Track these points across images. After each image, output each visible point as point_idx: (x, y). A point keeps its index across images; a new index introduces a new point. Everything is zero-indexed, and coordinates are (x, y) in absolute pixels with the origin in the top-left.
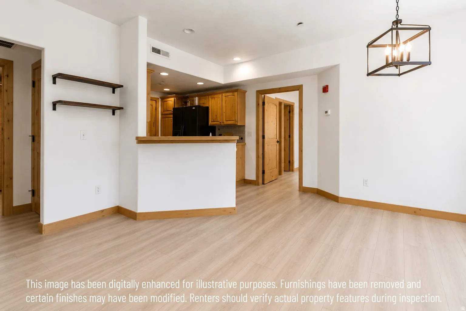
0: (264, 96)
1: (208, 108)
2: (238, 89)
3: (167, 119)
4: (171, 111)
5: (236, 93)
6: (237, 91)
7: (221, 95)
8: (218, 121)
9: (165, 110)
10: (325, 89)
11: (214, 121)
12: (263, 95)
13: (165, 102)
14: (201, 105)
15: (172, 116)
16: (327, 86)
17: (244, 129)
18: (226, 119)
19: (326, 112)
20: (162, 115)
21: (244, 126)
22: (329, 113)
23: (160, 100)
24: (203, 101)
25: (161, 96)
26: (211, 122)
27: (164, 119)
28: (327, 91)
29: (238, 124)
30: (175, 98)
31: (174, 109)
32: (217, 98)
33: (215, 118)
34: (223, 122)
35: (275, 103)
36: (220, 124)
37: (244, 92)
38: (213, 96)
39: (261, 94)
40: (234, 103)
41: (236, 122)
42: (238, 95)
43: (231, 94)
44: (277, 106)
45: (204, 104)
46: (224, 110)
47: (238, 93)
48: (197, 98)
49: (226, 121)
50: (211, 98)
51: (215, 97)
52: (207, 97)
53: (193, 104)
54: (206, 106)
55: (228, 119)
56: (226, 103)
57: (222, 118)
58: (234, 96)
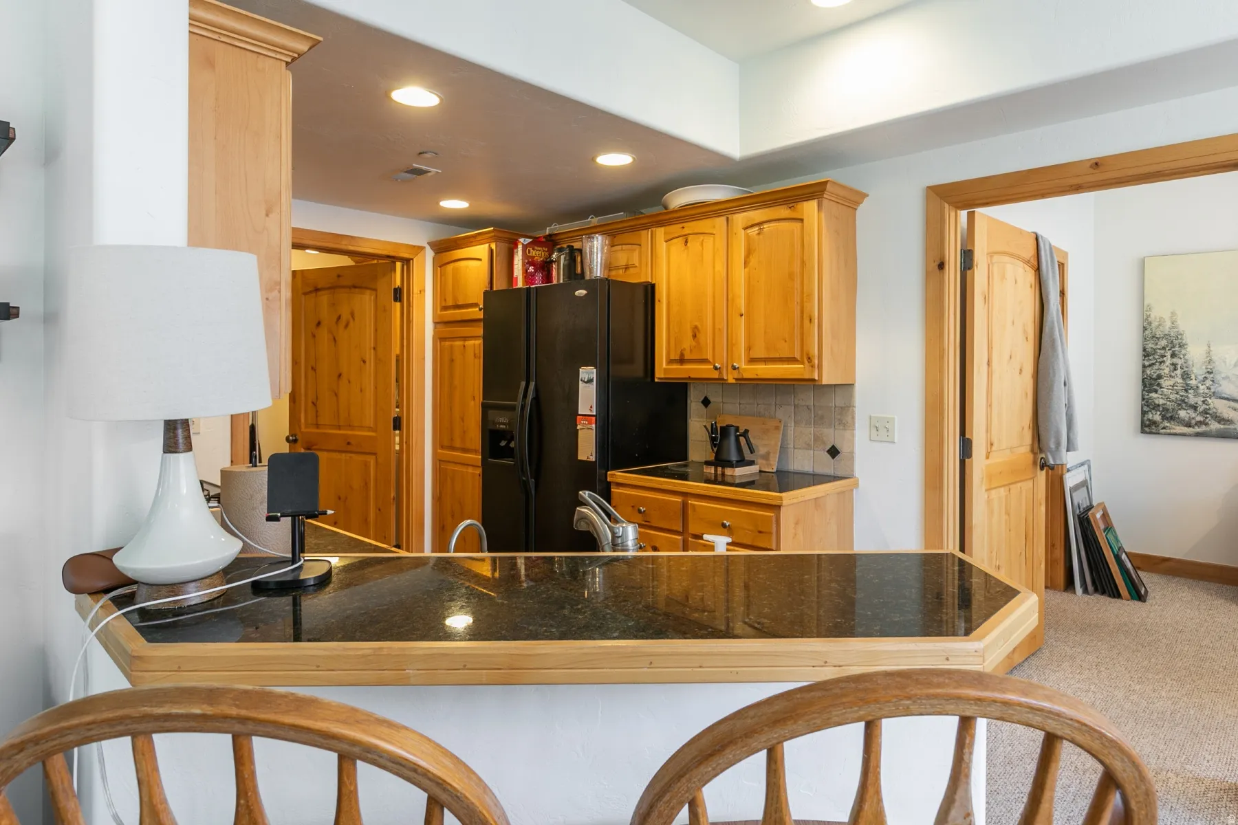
0: (971, 217)
1: (649, 290)
2: (826, 183)
3: (459, 343)
4: (476, 305)
5: (810, 208)
6: (815, 192)
7: (721, 221)
8: (705, 361)
9: (450, 303)
11: (682, 361)
12: (963, 214)
13: (452, 265)
14: (619, 276)
15: (479, 330)
17: (851, 396)
18: (749, 349)
20: (436, 323)
21: (850, 387)
23: (429, 254)
24: (622, 258)
25: (433, 239)
26: (670, 361)
27: (447, 343)
29: (825, 382)
30: (493, 246)
31: (489, 295)
32: (701, 237)
33: (688, 343)
34: (734, 368)
35: (1029, 253)
36: (715, 375)
37: (853, 200)
38: (675, 229)
39: (949, 204)
40: (803, 263)
41: (813, 372)
42: (823, 215)
43: (783, 212)
44: (1038, 270)
45: (632, 271)
46: (742, 304)
47: (825, 202)
48: (600, 238)
49: (752, 361)
50: (666, 241)
51: (686, 231)
52: (645, 235)
53: (579, 270)
54: (643, 280)
55: (760, 352)
56: (753, 261)
57: (731, 346)
58: (802, 220)
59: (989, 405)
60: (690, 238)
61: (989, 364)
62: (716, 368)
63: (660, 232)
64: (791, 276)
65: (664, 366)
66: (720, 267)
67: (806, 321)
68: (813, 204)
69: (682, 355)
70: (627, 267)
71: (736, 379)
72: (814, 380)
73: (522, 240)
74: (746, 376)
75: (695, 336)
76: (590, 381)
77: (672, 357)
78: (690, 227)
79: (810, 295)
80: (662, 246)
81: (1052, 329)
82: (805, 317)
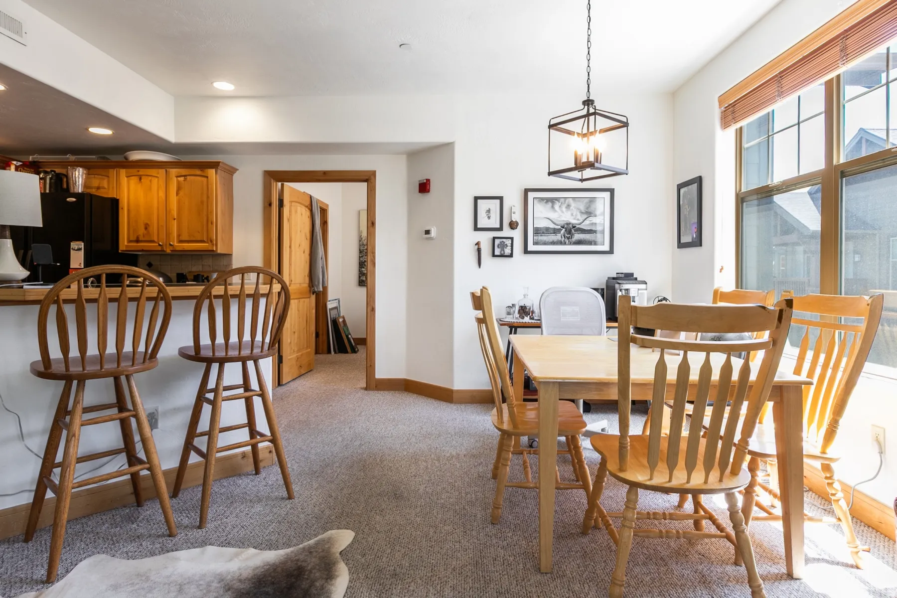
0: (282, 185)
1: (114, 204)
2: (219, 162)
5: (212, 172)
6: (214, 165)
7: (162, 172)
8: (153, 241)
10: (424, 187)
11: (137, 241)
12: (280, 184)
14: (93, 192)
16: (428, 180)
17: (231, 260)
18: (179, 236)
19: (427, 232)
21: (230, 255)
22: (433, 233)
24: (95, 182)
26: (130, 241)
28: (428, 191)
29: (219, 251)
32: (150, 178)
33: (142, 231)
34: (171, 245)
35: (308, 203)
36: (160, 248)
37: (232, 171)
38: (134, 171)
39: (274, 179)
40: (208, 197)
41: (213, 247)
42: (218, 176)
43: (198, 172)
44: (311, 211)
45: (102, 190)
46: (175, 213)
47: (219, 171)
48: (81, 169)
49: (181, 241)
50: (127, 177)
51: (141, 173)
52: (113, 172)
53: (65, 186)
54: (110, 196)
55: (183, 238)
56: (181, 193)
57: (168, 234)
58: (207, 177)
59: (290, 264)
60: (143, 177)
61: (290, 247)
62: (160, 245)
63: (123, 172)
64: (202, 202)
65: (126, 244)
66: (162, 194)
67: (210, 224)
68: (214, 171)
69: (138, 237)
70: (98, 188)
71: (172, 251)
72: (213, 251)
73: (15, 162)
74: (177, 249)
75: (146, 228)
76: (79, 249)
77: (132, 239)
78: (142, 172)
79: (212, 212)
80: (124, 180)
81: (317, 235)
82: (209, 222)
